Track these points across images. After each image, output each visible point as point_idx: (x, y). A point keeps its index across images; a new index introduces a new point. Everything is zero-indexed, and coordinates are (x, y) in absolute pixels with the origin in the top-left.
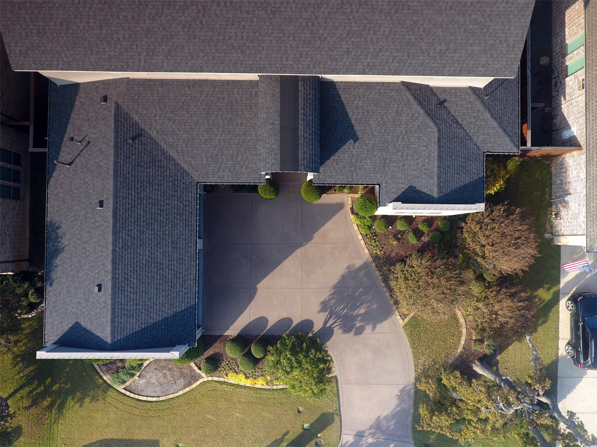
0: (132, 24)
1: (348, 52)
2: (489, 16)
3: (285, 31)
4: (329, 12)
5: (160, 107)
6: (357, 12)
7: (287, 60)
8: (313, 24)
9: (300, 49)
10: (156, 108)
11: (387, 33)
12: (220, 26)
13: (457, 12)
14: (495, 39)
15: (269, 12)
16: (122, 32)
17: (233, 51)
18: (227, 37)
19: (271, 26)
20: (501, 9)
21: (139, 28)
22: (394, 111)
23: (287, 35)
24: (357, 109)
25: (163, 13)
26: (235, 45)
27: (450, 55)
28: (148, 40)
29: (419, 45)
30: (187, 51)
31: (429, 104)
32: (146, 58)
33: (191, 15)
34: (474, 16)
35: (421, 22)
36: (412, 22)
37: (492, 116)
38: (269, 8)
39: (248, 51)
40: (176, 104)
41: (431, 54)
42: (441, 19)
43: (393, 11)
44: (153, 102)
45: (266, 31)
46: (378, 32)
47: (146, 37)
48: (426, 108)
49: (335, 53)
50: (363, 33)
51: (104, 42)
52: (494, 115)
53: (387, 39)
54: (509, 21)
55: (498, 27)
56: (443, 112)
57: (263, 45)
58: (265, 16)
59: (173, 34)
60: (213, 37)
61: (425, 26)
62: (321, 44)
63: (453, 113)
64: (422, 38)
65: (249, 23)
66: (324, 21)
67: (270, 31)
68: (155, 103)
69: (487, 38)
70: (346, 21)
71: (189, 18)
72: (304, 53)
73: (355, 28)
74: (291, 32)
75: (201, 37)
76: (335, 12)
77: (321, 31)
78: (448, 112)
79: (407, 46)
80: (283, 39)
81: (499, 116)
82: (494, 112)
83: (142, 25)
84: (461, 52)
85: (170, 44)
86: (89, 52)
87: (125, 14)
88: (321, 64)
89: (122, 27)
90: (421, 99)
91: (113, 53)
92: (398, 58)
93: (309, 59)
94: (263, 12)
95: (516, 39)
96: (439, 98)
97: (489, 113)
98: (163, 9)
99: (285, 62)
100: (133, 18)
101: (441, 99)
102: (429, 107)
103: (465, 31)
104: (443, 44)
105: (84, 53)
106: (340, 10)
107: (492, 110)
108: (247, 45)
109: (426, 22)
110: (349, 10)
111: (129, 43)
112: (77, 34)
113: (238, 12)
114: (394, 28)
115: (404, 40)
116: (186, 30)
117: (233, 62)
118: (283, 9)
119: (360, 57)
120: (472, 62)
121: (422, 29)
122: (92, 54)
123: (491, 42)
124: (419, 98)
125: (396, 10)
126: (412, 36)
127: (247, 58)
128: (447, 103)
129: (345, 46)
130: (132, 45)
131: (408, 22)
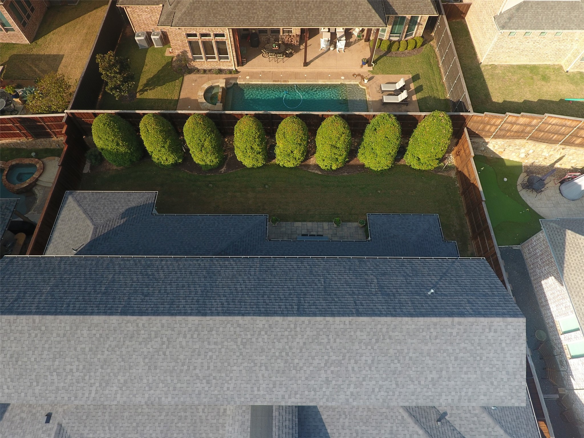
0: (89, 356)
1: (327, 381)
2: (479, 344)
3: (256, 362)
4: (304, 343)
5: (109, 429)
6: (335, 342)
7: (259, 390)
8: (287, 354)
9: (274, 379)
10: (105, 430)
11: (369, 362)
12: (185, 356)
13: (444, 341)
14: (491, 366)
15: (239, 343)
16: (77, 363)
17: (198, 381)
18: (192, 368)
19: (241, 357)
20: (490, 338)
21: (96, 359)
22: (388, 431)
23: (259, 365)
24: (343, 429)
25: (124, 345)
26: (200, 375)
27: (444, 383)
28: (103, 371)
29: (407, 373)
30: (145, 381)
31: (427, 420)
32: (99, 389)
33: (154, 347)
34: (463, 345)
35: (406, 351)
36: (396, 351)
37: (506, 431)
38: (239, 340)
39: (214, 381)
40: (129, 425)
41: (422, 383)
42: (427, 348)
43: (374, 340)
44: (102, 423)
45: (235, 361)
46: (359, 361)
47: (102, 368)
48: (425, 427)
49: (313, 382)
50: (343, 362)
51: (55, 373)
52: (508, 430)
53: (370, 368)
54: (503, 349)
55: (491, 355)
56: (446, 428)
57: (231, 375)
58: (235, 347)
59: (132, 364)
60: (176, 368)
61: (411, 355)
62: (297, 373)
63: (458, 429)
64: (409, 366)
65: (217, 353)
66: (299, 351)
67: (240, 361)
68: (105, 424)
69: (481, 365)
70: (324, 350)
71: (151, 350)
72: (278, 383)
73: (334, 358)
74: (263, 361)
75: (162, 368)
76: (310, 343)
77: (296, 361)
78: (452, 428)
79: (394, 374)
80: (254, 369)
81: (513, 429)
82: (507, 426)
83: (99, 356)
84: (456, 380)
85: (128, 374)
86: (35, 384)
87: (83, 346)
88: (297, 394)
89: (78, 358)
90: (418, 415)
91: (62, 384)
92: (385, 387)
93: (284, 389)
94: (232, 343)
95: (515, 366)
96: (438, 411)
97: (501, 428)
98: (124, 341)
99: (256, 392)
100: (91, 350)
101: (440, 411)
102: (428, 424)
103: (456, 359)
104: (434, 372)
105: (29, 384)
106: (316, 341)
107: (504, 424)
108: (214, 375)
109: (411, 351)
110: (326, 340)
111: (82, 374)
112: (26, 365)
113: (206, 343)
114: (376, 357)
115: (389, 369)
116: (147, 360)
117: (197, 392)
118: (254, 340)
119: (342, 387)
120: (470, 390)
121: (407, 358)
122: (37, 386)
123: (487, 369)
124: (415, 414)
125: (377, 341)
126: (398, 365)
127: (212, 388)
128: (449, 415)
129: (323, 376)
130: (85, 375)
131: (391, 351)
